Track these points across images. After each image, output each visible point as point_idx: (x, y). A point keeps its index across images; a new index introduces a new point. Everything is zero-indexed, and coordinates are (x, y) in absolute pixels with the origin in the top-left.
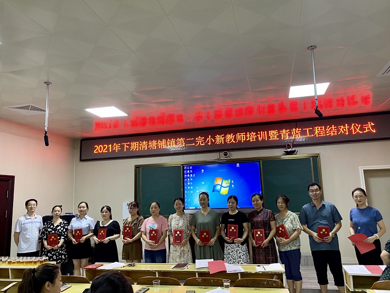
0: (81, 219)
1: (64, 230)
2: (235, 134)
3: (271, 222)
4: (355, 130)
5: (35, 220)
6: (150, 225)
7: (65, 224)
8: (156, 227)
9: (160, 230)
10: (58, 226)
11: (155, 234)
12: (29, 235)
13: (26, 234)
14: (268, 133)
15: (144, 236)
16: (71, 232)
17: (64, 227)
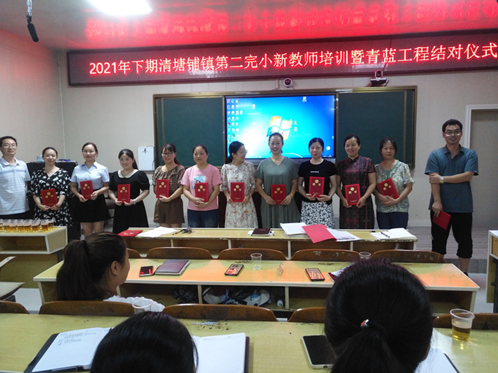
0: (89, 168)
1: (64, 183)
2: (303, 53)
3: (369, 174)
4: (471, 54)
5: (17, 168)
6: (194, 177)
7: (65, 173)
8: (204, 179)
9: (210, 183)
10: (53, 177)
11: (204, 190)
12: (11, 189)
13: (6, 187)
14: (350, 55)
15: (186, 192)
16: (75, 186)
17: (63, 179)
